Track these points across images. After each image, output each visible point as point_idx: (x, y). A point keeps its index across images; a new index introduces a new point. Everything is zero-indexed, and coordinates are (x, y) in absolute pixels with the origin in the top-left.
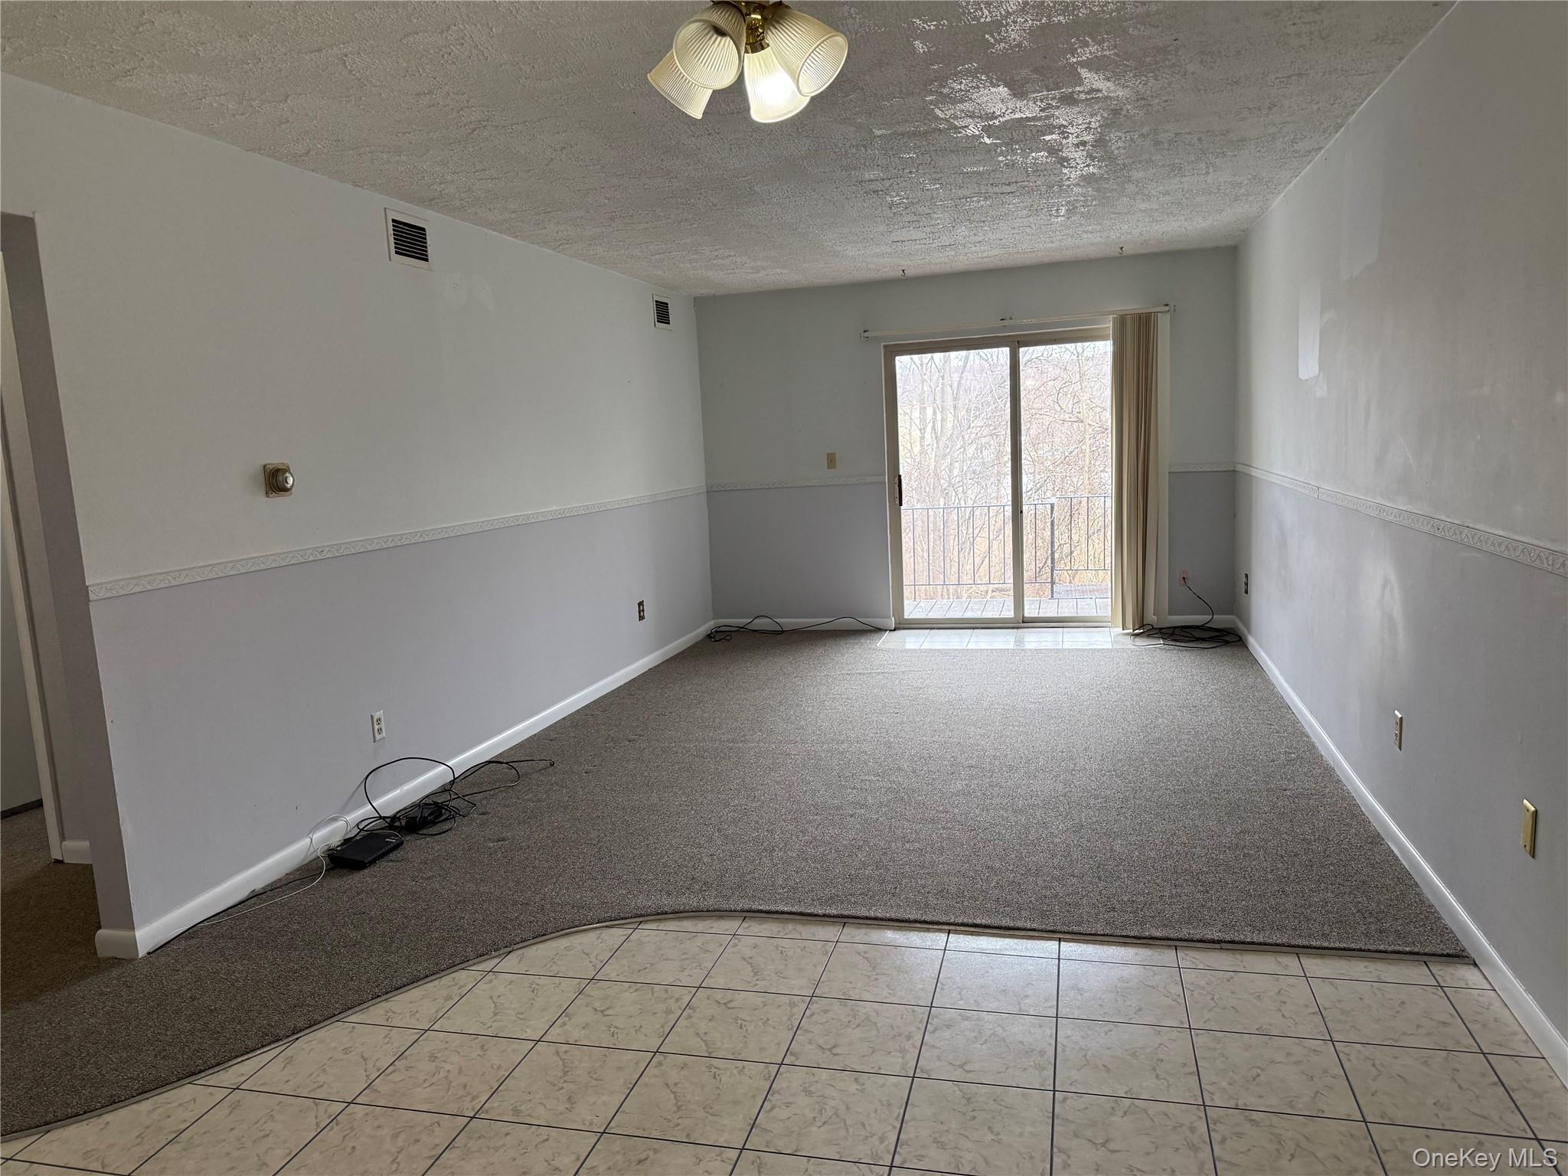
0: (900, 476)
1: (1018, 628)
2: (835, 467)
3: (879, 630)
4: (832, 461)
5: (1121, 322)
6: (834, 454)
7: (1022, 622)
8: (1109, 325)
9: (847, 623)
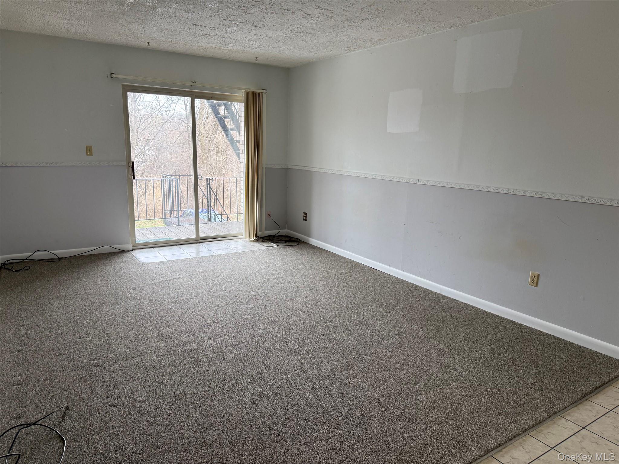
0: (133, 163)
1: (199, 243)
2: (91, 154)
3: (123, 252)
4: (89, 150)
5: (248, 95)
6: (91, 147)
7: (199, 240)
8: (242, 95)
9: (106, 249)
